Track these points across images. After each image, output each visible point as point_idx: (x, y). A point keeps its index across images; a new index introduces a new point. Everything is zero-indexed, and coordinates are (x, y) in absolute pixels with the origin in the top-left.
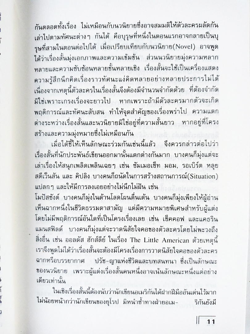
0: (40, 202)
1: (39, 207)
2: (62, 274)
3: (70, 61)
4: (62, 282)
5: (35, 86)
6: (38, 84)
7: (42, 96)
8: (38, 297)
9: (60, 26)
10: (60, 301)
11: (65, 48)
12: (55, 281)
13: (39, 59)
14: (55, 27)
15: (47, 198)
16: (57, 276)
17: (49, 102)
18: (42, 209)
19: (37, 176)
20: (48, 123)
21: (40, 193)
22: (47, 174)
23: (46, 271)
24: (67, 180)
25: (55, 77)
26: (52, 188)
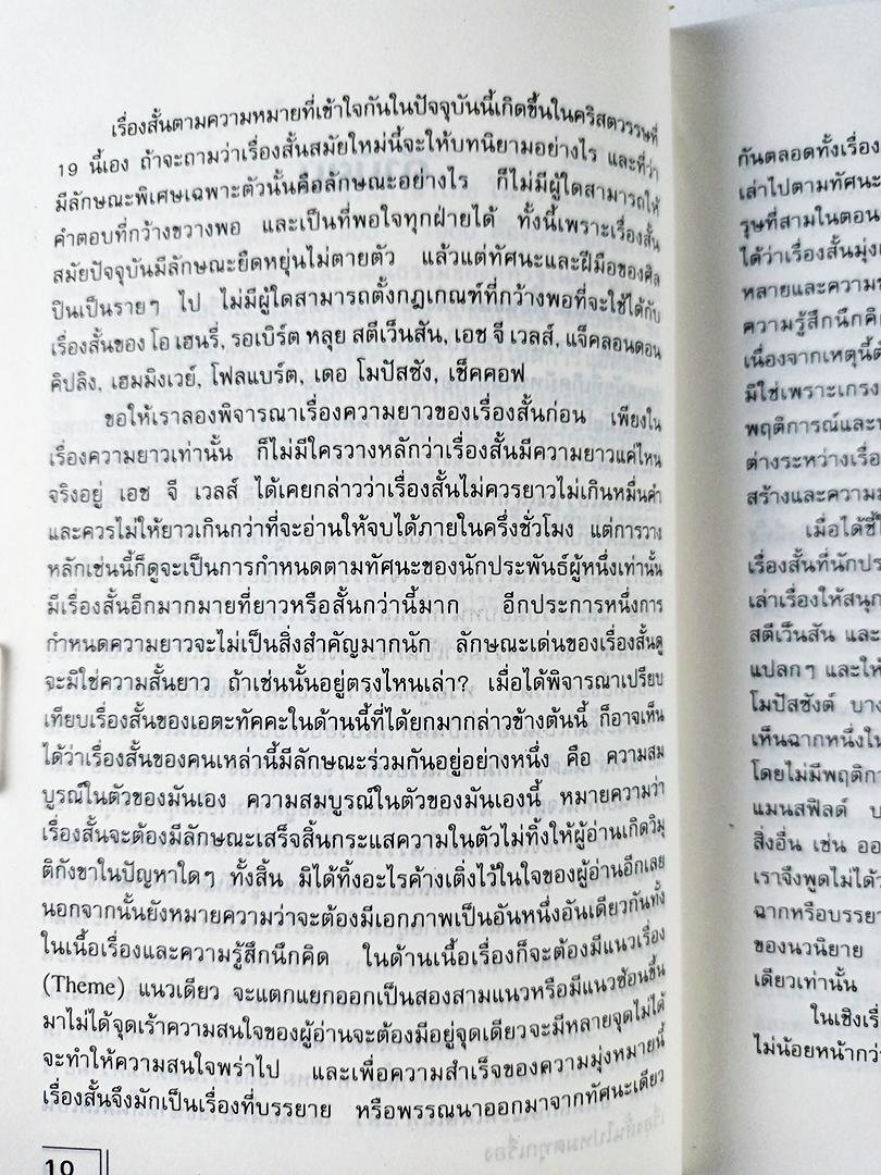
0: (768, 718)
1: (765, 738)
2: (843, 959)
3: (865, 260)
4: (844, 986)
5: (746, 346)
6: (757, 338)
7: (771, 376)
8: (757, 1036)
9: (827, 148)
10: (837, 1052)
11: (845, 217)
12: (820, 985)
13: (756, 259)
14: (809, 153)
15: (794, 706)
16: (826, 968)
17: (796, 392)
18: (774, 741)
19: (756, 636)
20: (793, 463)
21: (768, 689)
22: (792, 629)
23: (788, 949)
24: (861, 648)
25: (815, 312)
26: (808, 673)
